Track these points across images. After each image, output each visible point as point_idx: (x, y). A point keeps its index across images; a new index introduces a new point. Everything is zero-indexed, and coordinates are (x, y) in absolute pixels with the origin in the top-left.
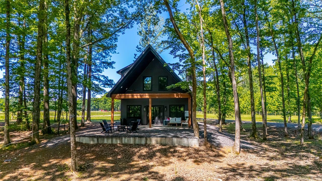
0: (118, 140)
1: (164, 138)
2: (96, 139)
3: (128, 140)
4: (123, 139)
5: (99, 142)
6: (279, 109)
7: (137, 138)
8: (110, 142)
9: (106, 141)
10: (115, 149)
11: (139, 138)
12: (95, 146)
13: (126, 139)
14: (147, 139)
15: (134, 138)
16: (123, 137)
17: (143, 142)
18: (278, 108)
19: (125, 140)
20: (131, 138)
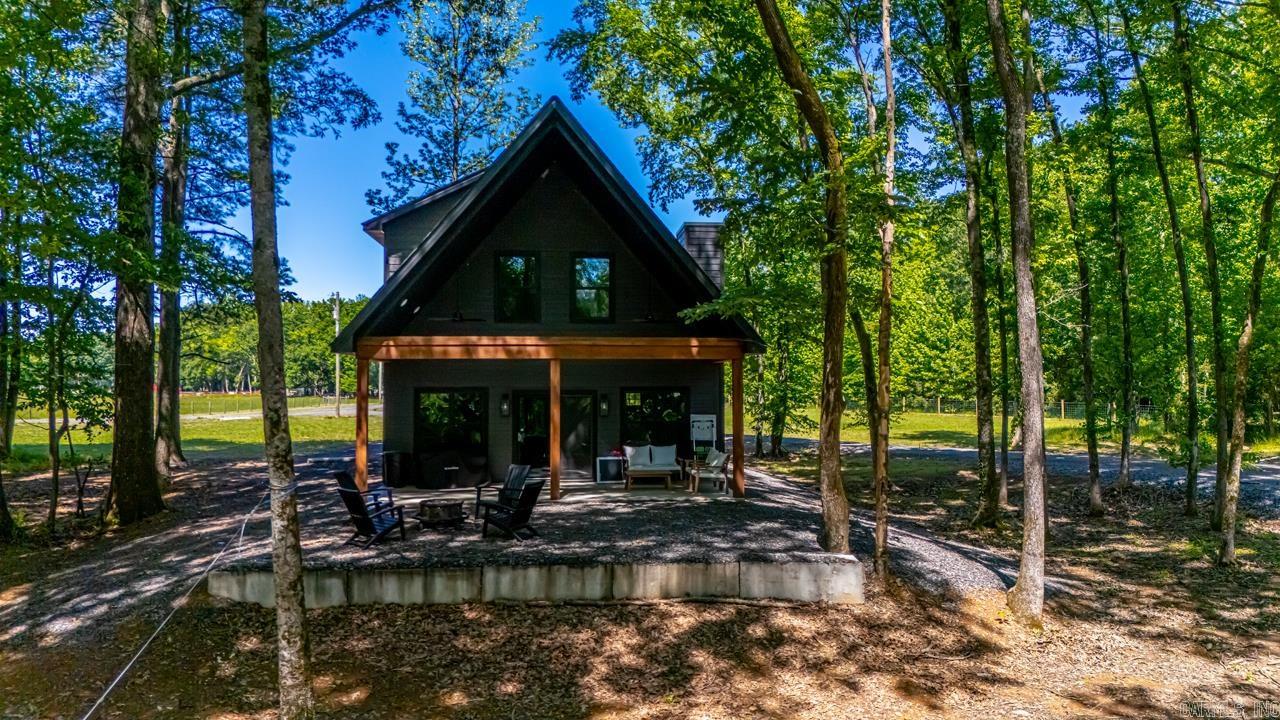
0: (459, 583)
1: (701, 566)
2: (335, 585)
3: (514, 582)
4: (490, 575)
5: (356, 599)
6: (914, 386)
7: (564, 568)
8: (415, 592)
9: (390, 591)
10: (455, 633)
11: (573, 571)
12: (337, 619)
13: (506, 578)
14: (613, 571)
15: (544, 570)
16: (486, 568)
17: (593, 585)
18: (909, 385)
19: (497, 583)
20: (533, 573)
